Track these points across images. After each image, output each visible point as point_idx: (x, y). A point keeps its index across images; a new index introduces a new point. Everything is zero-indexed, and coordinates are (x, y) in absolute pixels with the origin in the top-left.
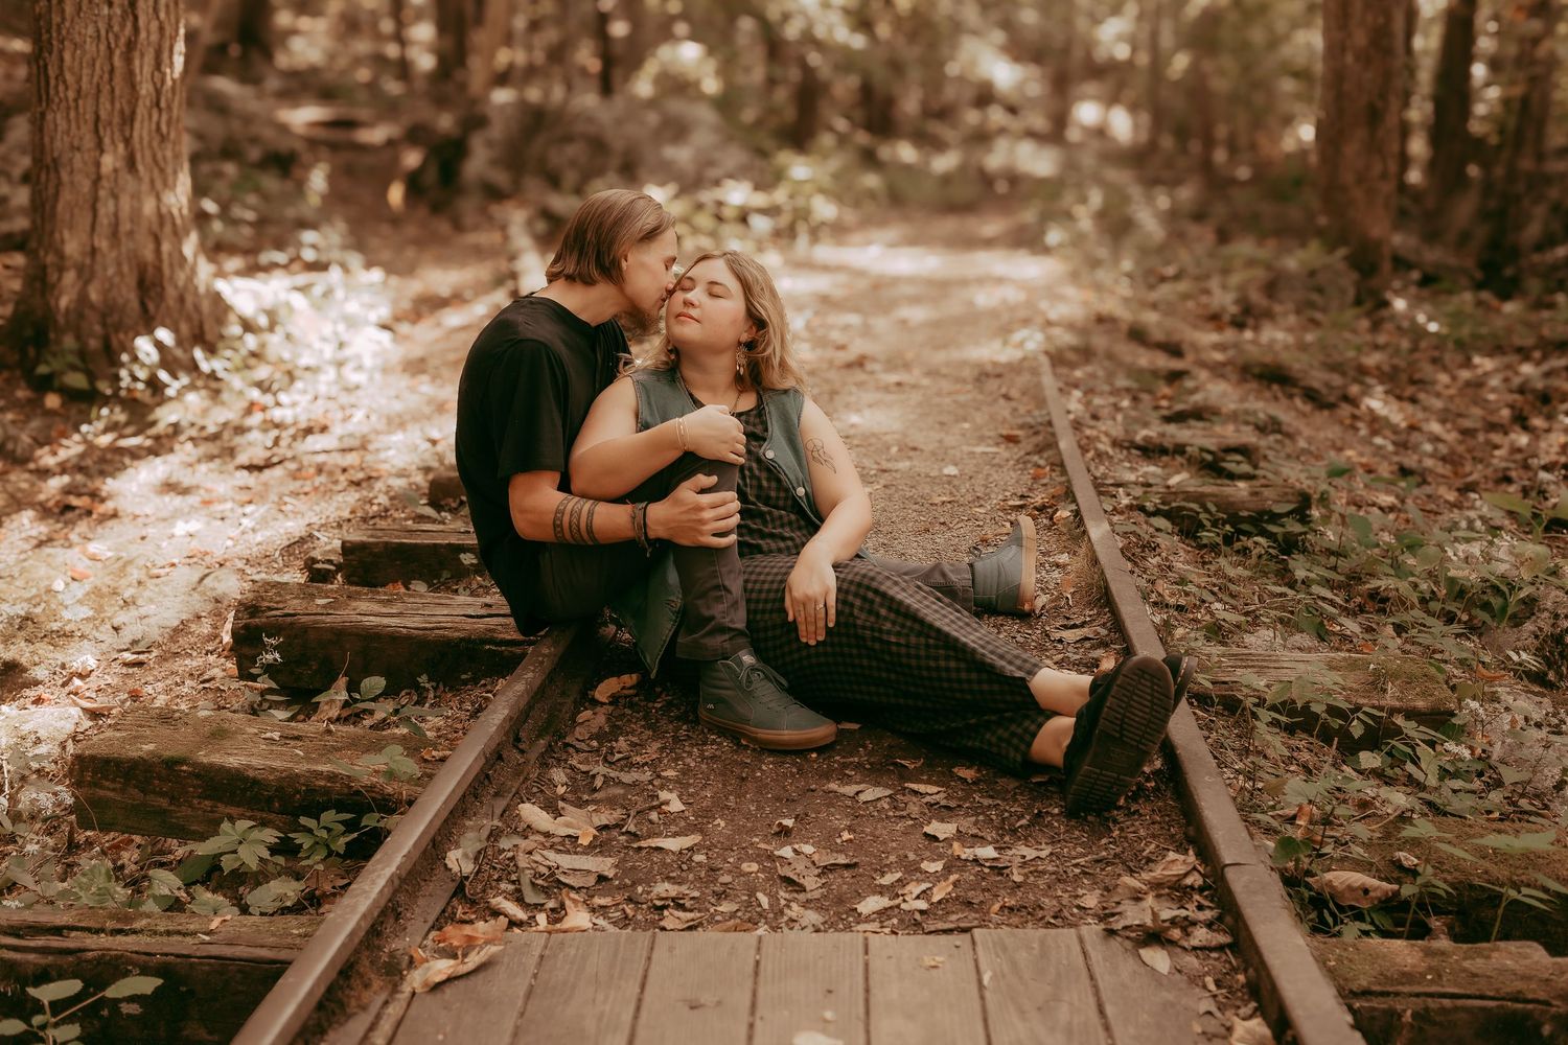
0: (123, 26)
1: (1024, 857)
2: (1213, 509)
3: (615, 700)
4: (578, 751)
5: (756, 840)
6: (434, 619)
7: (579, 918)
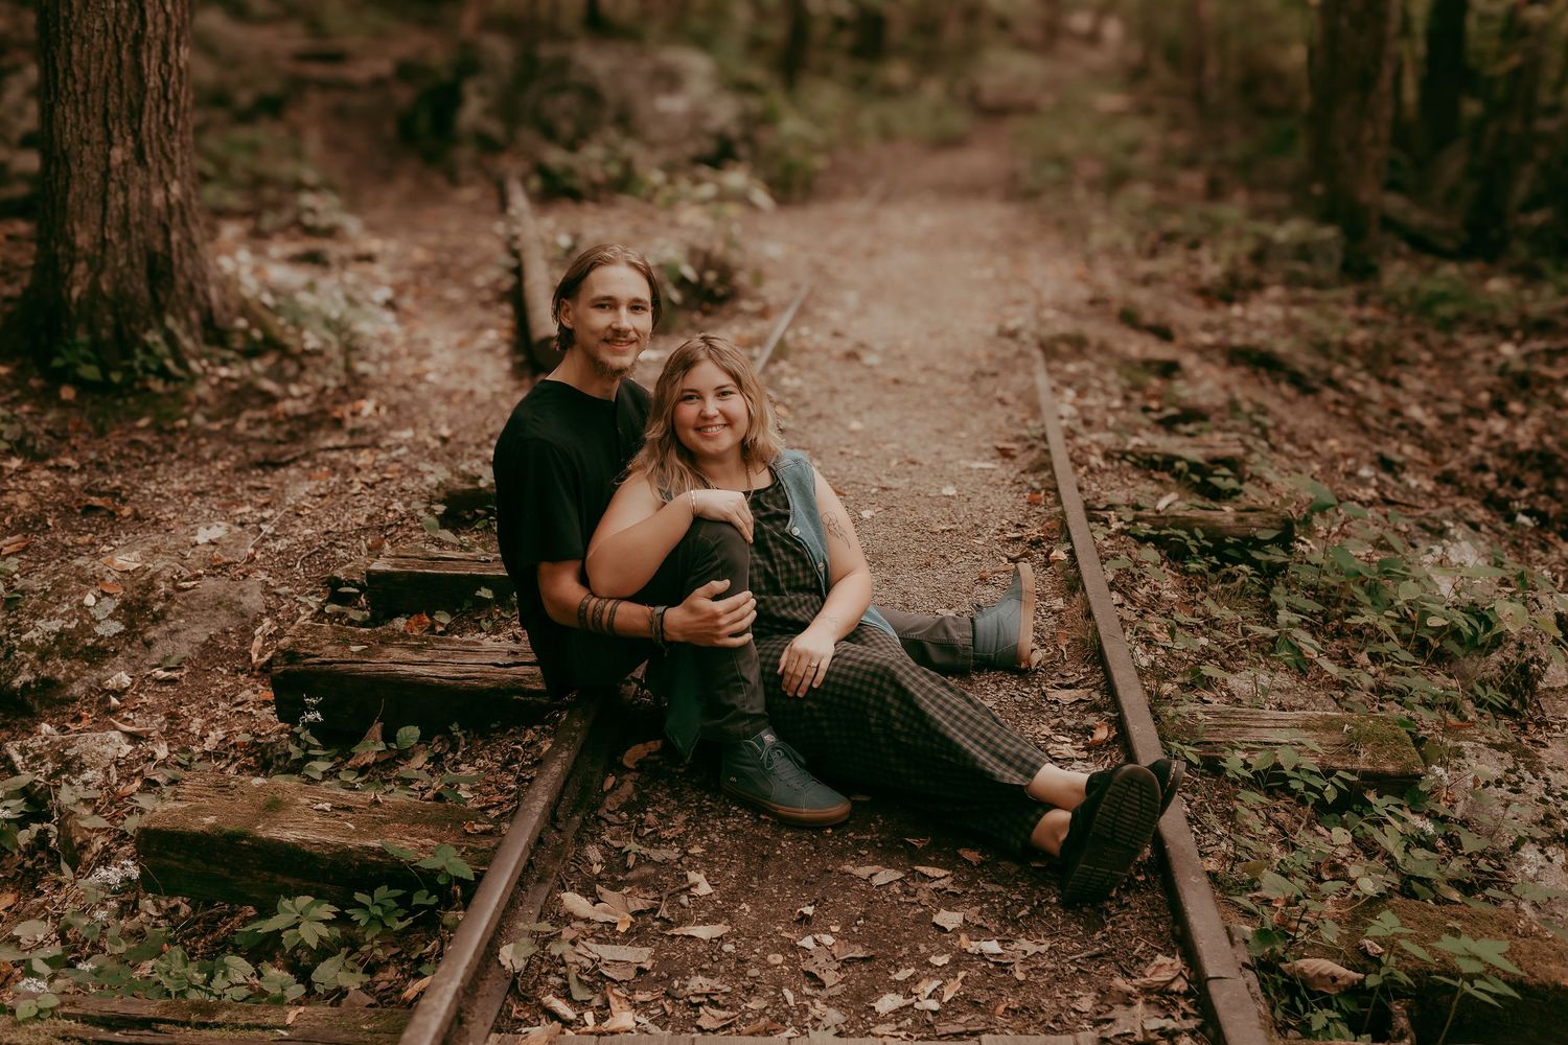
0: (130, 20)
1: (1025, 952)
2: (1200, 535)
3: (641, 766)
4: (610, 824)
5: (779, 928)
6: (464, 668)
7: (623, 1018)
